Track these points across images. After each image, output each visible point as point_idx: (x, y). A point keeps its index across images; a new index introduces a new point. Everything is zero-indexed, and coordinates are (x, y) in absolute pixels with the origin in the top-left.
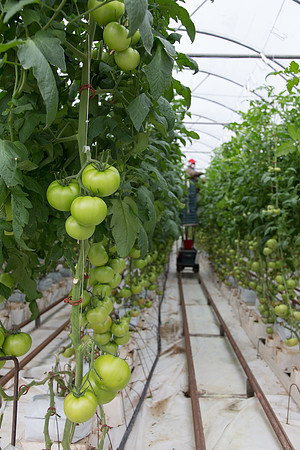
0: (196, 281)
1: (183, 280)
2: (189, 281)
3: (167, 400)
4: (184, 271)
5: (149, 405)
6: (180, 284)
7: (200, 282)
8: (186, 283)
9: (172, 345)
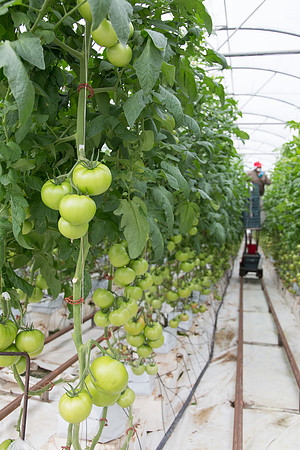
0: (259, 287)
1: (245, 286)
2: (252, 286)
3: (211, 408)
4: (247, 276)
5: (193, 412)
6: (241, 289)
7: (263, 289)
8: (248, 289)
9: (225, 352)
